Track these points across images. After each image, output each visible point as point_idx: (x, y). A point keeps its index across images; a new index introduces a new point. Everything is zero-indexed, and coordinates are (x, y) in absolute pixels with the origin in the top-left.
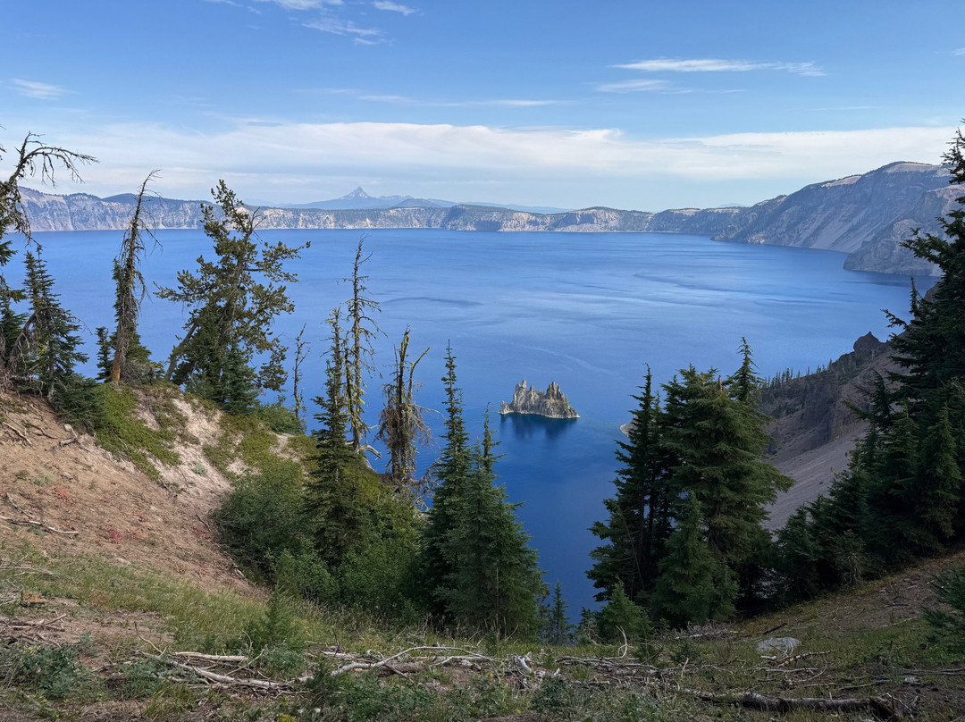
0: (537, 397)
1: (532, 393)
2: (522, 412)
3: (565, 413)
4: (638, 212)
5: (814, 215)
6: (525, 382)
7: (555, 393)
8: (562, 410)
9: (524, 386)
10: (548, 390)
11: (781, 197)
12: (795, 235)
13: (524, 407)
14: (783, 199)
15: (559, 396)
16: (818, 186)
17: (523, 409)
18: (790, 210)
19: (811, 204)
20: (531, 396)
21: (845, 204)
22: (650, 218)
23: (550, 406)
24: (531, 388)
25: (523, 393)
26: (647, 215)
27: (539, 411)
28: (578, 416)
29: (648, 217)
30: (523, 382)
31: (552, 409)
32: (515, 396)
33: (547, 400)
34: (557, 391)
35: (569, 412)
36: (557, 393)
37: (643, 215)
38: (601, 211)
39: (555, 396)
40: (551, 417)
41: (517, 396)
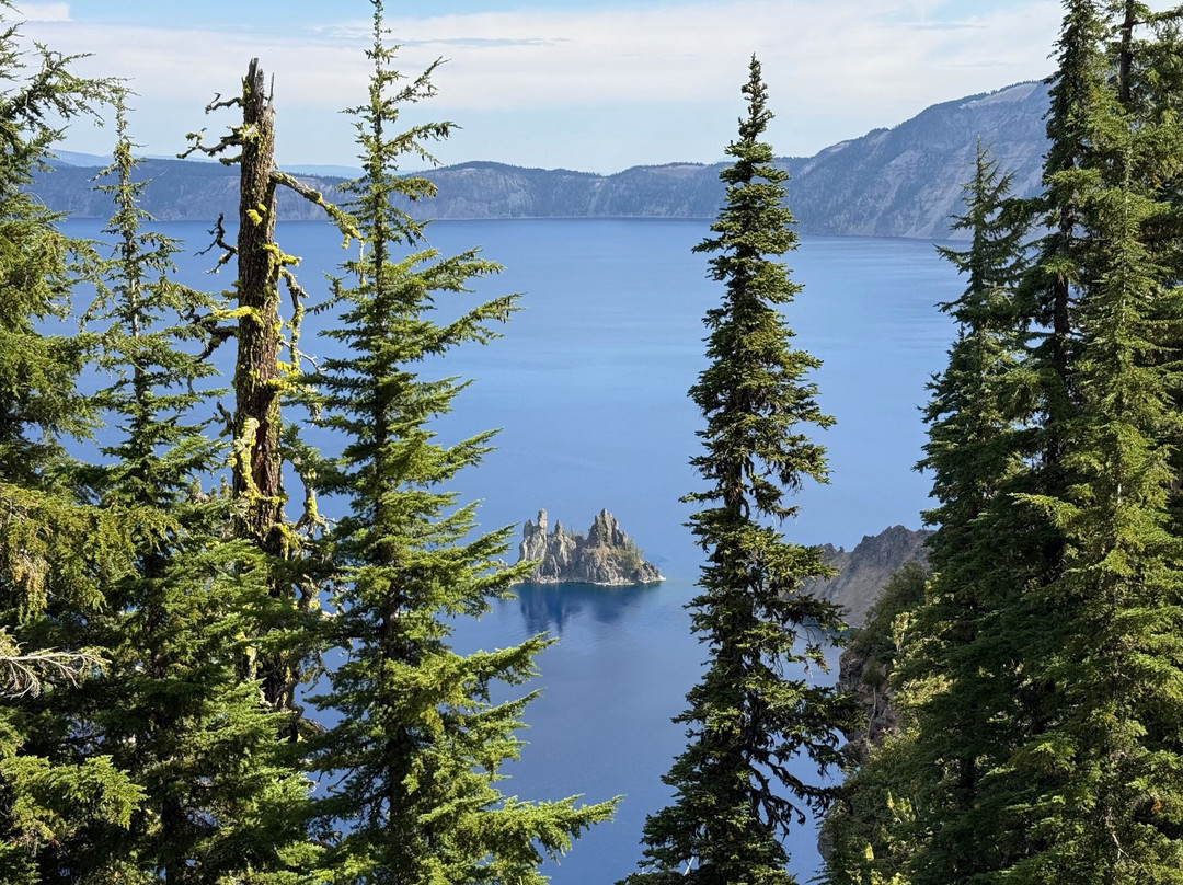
0: (574, 545)
1: (560, 537)
2: (543, 581)
3: (637, 573)
4: (569, 173)
5: (950, 170)
6: (544, 516)
7: (610, 532)
8: (627, 568)
9: (543, 523)
10: (595, 527)
11: (876, 132)
12: (916, 213)
13: (547, 570)
14: (882, 137)
15: (618, 540)
16: (952, 106)
17: (543, 574)
18: (897, 162)
19: (940, 146)
20: (558, 544)
21: (1010, 145)
22: (598, 184)
23: (602, 562)
24: (557, 527)
25: (541, 540)
26: (591, 180)
27: (580, 575)
28: (661, 578)
29: (594, 183)
30: (540, 516)
31: (608, 568)
32: (525, 547)
33: (595, 549)
34: (614, 529)
35: (644, 571)
36: (613, 533)
37: (582, 181)
38: (488, 171)
39: (610, 542)
40: (607, 583)
41: (529, 548)
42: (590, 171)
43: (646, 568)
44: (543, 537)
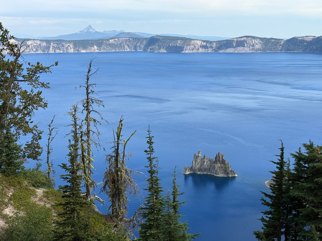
0: (209, 163)
1: (205, 160)
2: (199, 173)
3: (228, 173)
7: (221, 159)
8: (226, 171)
9: (200, 155)
10: (216, 158)
13: (200, 170)
15: (223, 162)
20: (204, 162)
22: (282, 42)
23: (217, 169)
24: (204, 157)
25: (199, 160)
26: (280, 41)
27: (210, 172)
28: (236, 175)
29: (281, 42)
30: (199, 153)
31: (219, 171)
32: (194, 162)
33: (216, 165)
34: (222, 158)
35: (230, 172)
36: (222, 160)
37: (278, 41)
38: (250, 38)
39: (221, 162)
40: (218, 176)
41: (195, 162)
42: (280, 38)
43: (231, 172)
44: (200, 159)
